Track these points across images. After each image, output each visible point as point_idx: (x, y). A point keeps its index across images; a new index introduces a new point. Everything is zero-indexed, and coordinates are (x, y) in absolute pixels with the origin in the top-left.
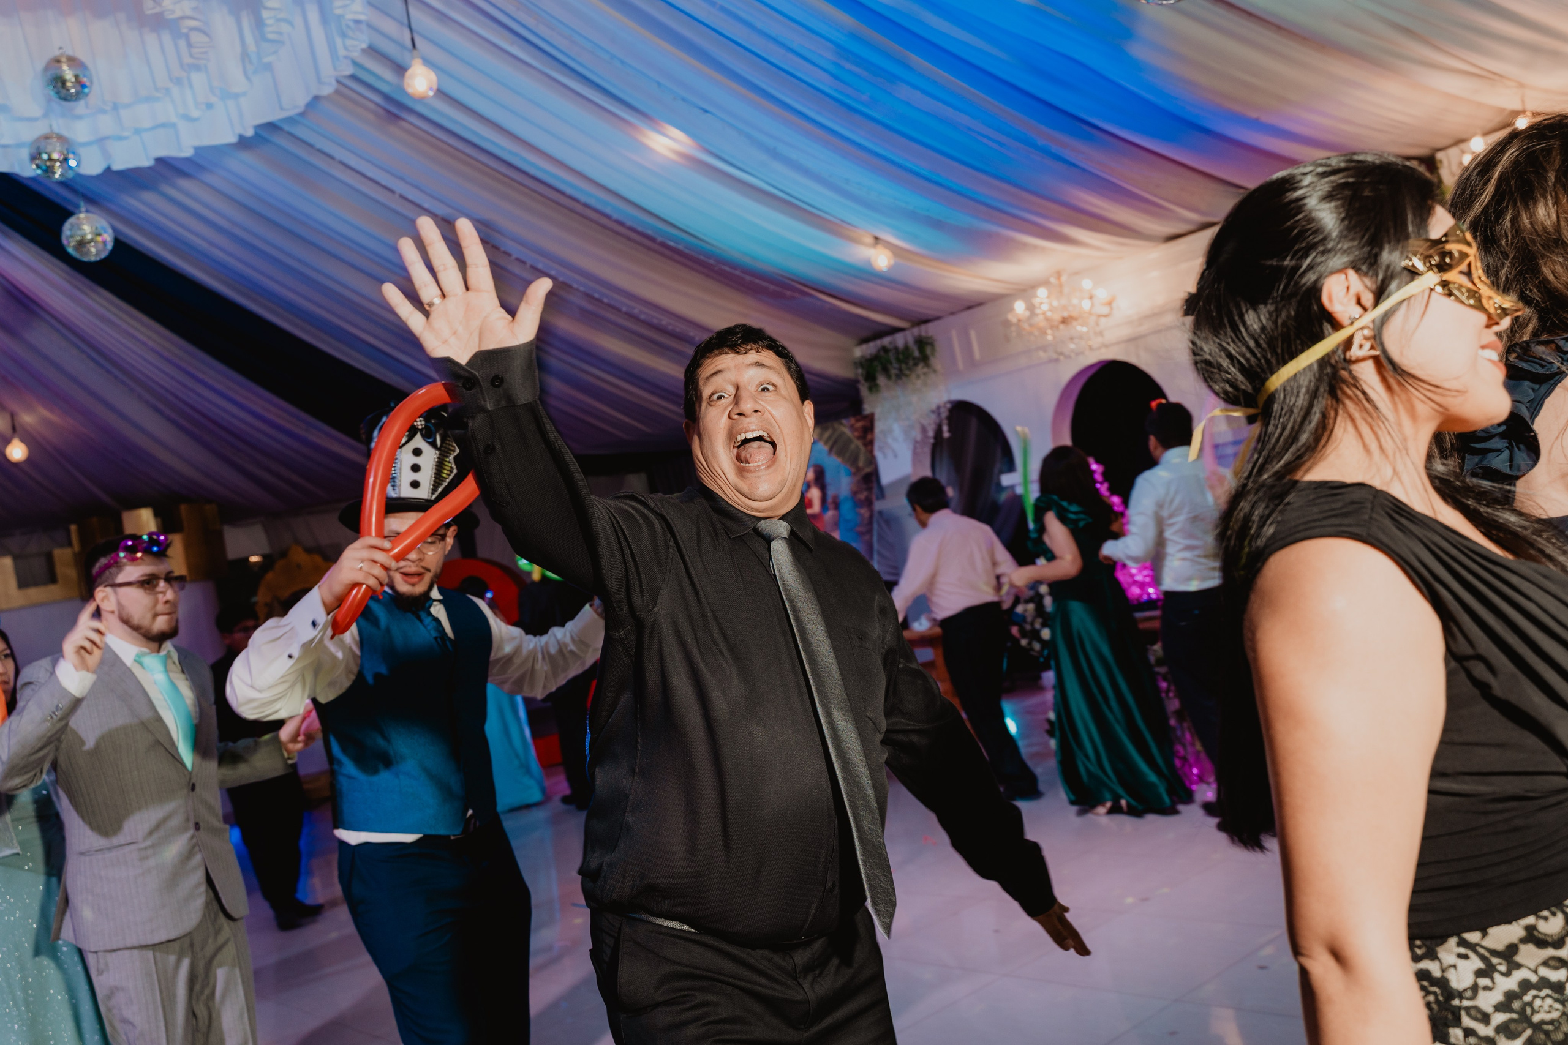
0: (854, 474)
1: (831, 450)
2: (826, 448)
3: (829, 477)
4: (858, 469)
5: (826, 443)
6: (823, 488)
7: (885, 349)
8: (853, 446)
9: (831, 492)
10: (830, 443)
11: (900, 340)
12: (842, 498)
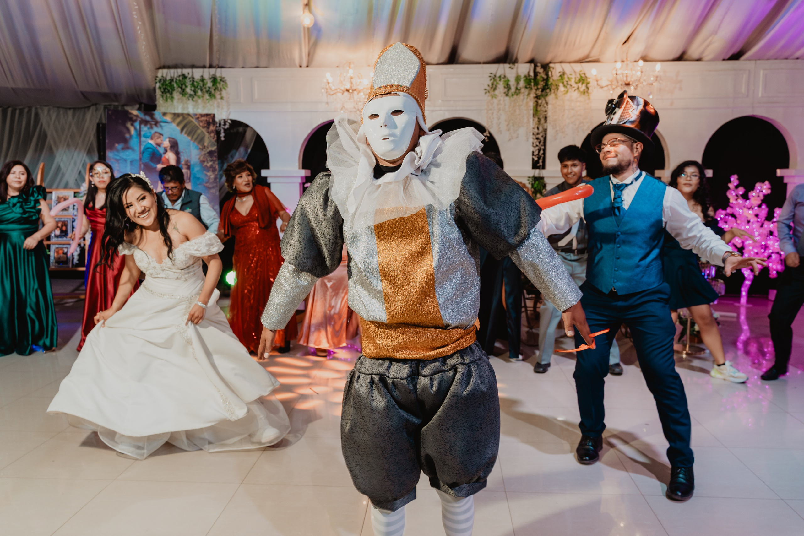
0: (202, 149)
1: (182, 130)
2: (179, 129)
3: (181, 148)
4: (204, 147)
5: (178, 125)
6: (177, 154)
7: (184, 77)
8: (199, 131)
9: (183, 159)
10: (182, 125)
11: (197, 73)
12: (192, 163)
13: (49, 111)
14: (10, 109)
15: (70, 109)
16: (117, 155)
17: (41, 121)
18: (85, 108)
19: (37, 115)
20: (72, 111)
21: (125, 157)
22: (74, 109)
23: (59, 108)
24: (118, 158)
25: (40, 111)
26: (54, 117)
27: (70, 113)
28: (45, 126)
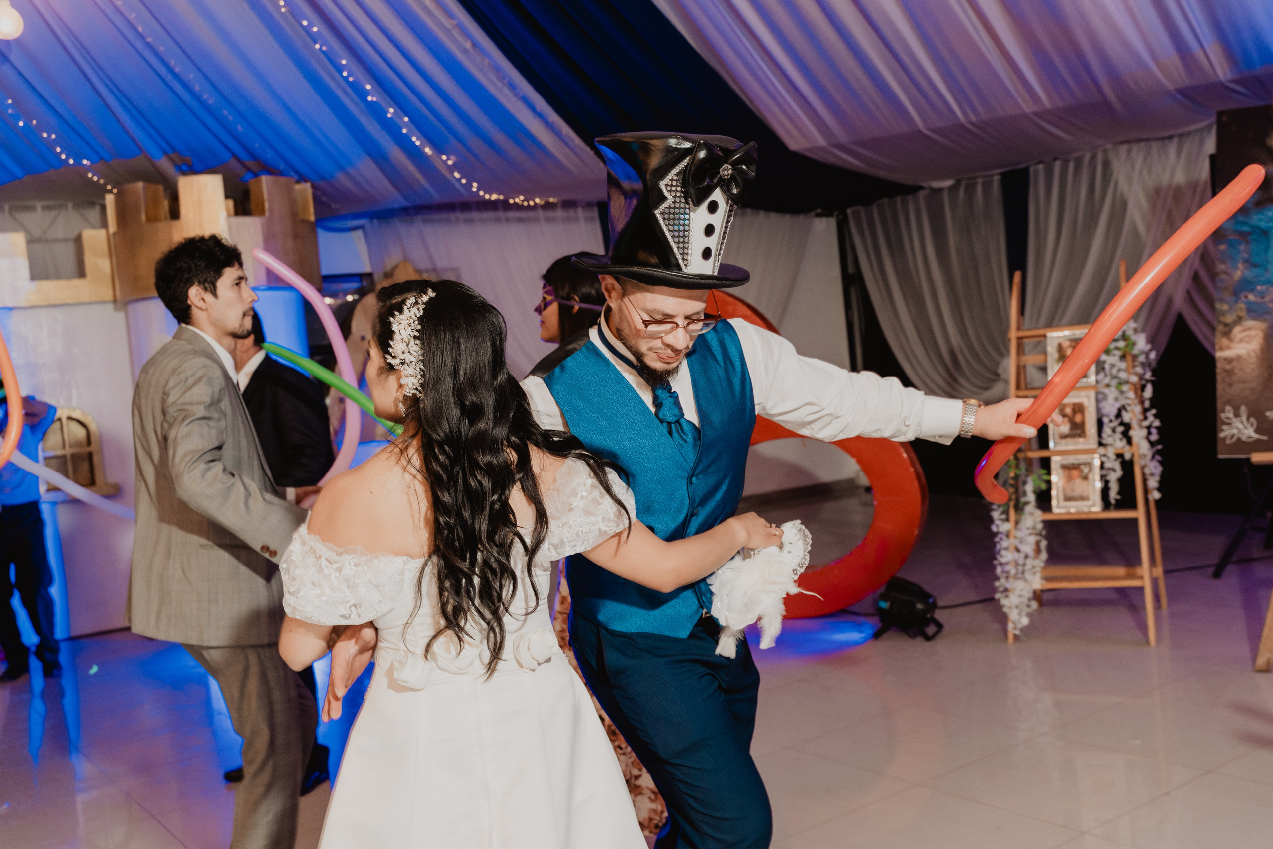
13: (1129, 152)
14: (1058, 164)
15: (1170, 138)
16: (1244, 223)
17: (1115, 175)
18: (1202, 129)
19: (1107, 164)
20: (1175, 141)
21: (1263, 225)
22: (1181, 136)
23: (1147, 140)
24: (1246, 229)
25: (1112, 156)
26: (1139, 162)
27: (1172, 148)
28: (1123, 185)
